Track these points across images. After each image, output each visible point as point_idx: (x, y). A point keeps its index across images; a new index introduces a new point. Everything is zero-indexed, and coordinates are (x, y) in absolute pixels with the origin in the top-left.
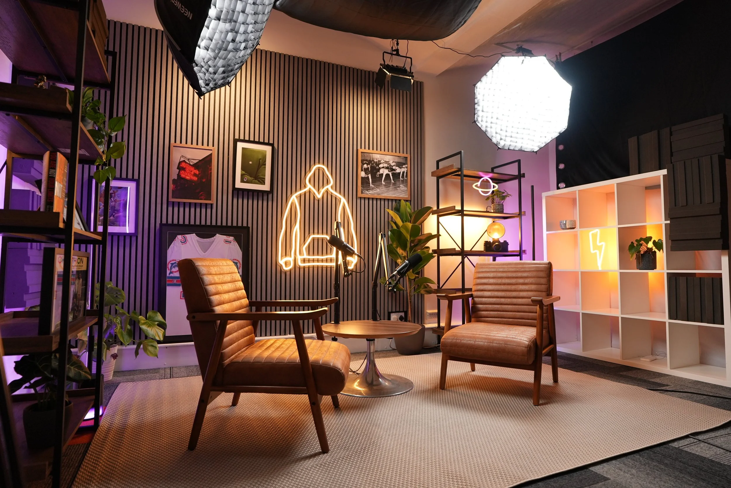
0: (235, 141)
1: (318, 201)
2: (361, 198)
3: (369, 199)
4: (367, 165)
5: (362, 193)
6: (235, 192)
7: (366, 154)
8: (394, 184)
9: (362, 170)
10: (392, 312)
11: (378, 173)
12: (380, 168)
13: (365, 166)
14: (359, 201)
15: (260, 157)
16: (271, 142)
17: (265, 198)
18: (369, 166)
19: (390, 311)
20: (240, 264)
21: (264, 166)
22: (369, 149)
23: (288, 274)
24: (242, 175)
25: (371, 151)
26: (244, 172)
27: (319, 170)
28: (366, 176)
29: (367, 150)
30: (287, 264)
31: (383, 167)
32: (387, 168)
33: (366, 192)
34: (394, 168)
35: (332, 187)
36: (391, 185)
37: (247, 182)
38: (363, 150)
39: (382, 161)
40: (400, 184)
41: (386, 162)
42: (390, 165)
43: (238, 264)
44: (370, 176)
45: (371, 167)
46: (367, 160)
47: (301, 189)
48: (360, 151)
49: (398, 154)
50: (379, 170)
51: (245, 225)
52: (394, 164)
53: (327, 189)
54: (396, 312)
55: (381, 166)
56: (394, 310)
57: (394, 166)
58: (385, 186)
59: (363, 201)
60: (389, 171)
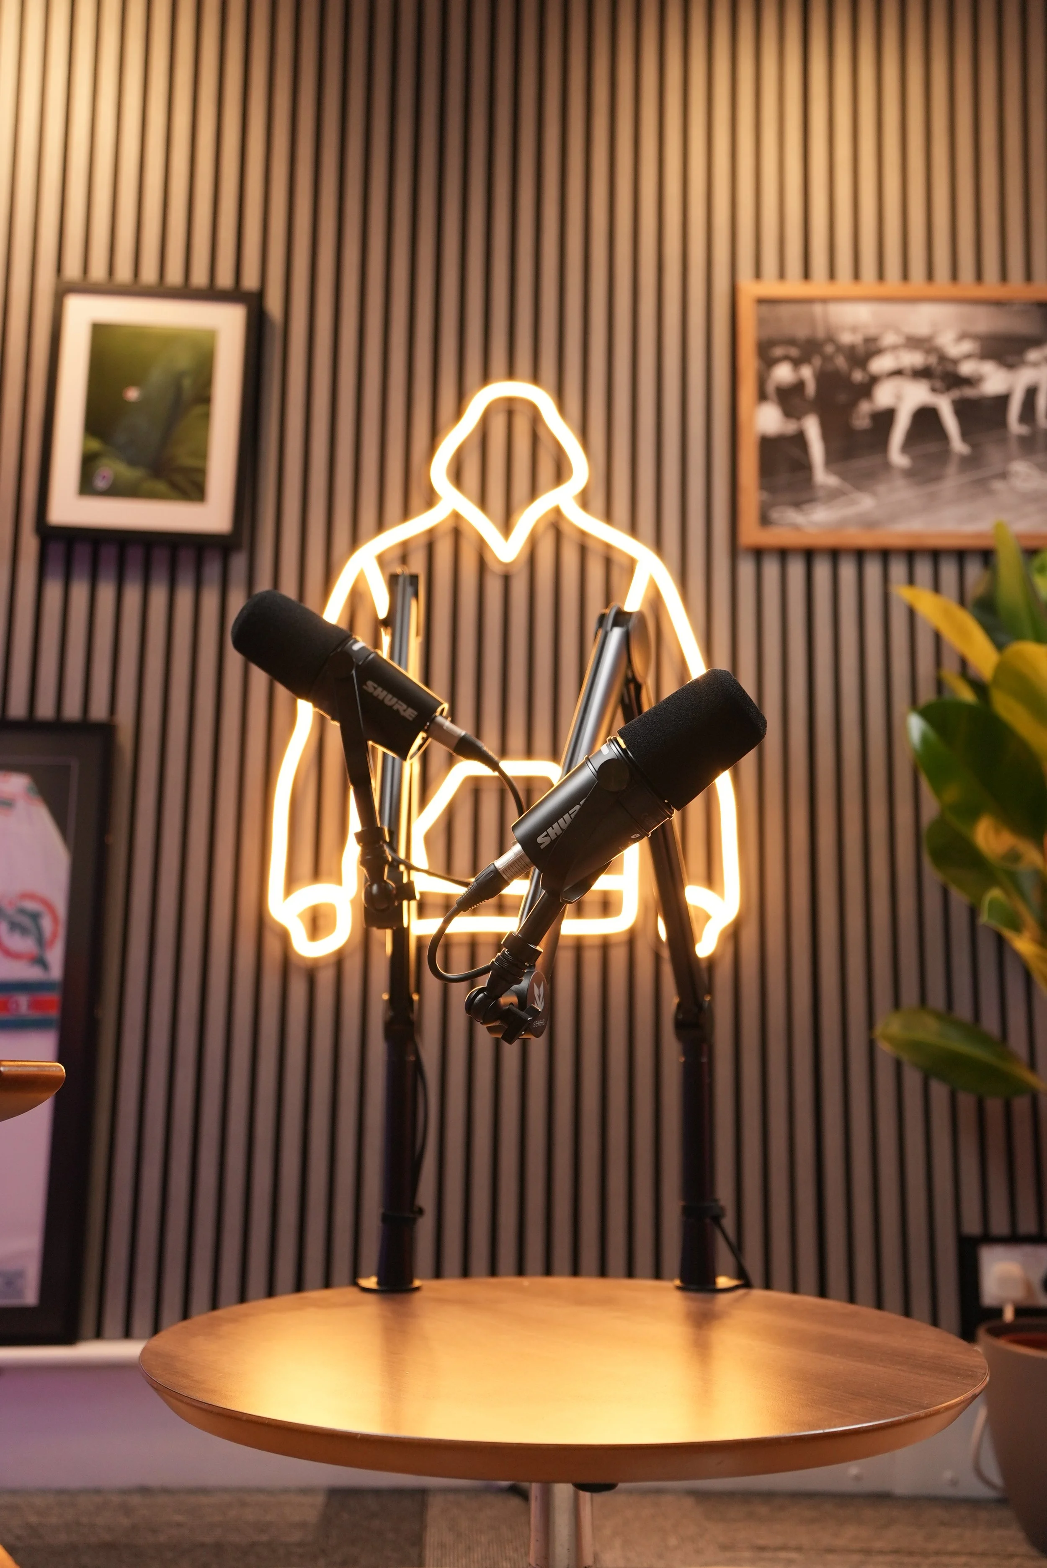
0: (62, 291)
1: (507, 579)
2: (759, 553)
3: (809, 555)
4: (797, 363)
5: (765, 520)
6: (57, 550)
7: (785, 311)
8: (970, 462)
9: (762, 396)
10: (989, 1239)
11: (865, 407)
12: (874, 380)
13: (783, 373)
14: (746, 569)
15: (183, 360)
16: (250, 282)
17: (212, 571)
18: (807, 373)
19: (972, 1226)
20: (55, 919)
21: (198, 410)
22: (807, 274)
23: (325, 979)
24: (88, 462)
25: (819, 286)
26: (95, 445)
27: (510, 415)
28: (790, 427)
29: (794, 287)
30: (321, 922)
31: (898, 373)
32: (922, 374)
33: (793, 516)
34: (967, 368)
35: (584, 500)
36: (952, 469)
37: (116, 491)
38: (770, 287)
39: (889, 339)
40: (1009, 459)
41: (914, 343)
42: (943, 358)
43: (47, 924)
44: (812, 428)
45: (822, 378)
46: (791, 342)
47: (406, 514)
48: (749, 289)
49: (992, 287)
50: (867, 389)
51: (99, 711)
52: (967, 347)
53: (557, 511)
54: (1014, 1239)
55: (880, 364)
56: (1000, 1225)
57: (968, 357)
58: (910, 474)
59: (771, 569)
60: (934, 390)
